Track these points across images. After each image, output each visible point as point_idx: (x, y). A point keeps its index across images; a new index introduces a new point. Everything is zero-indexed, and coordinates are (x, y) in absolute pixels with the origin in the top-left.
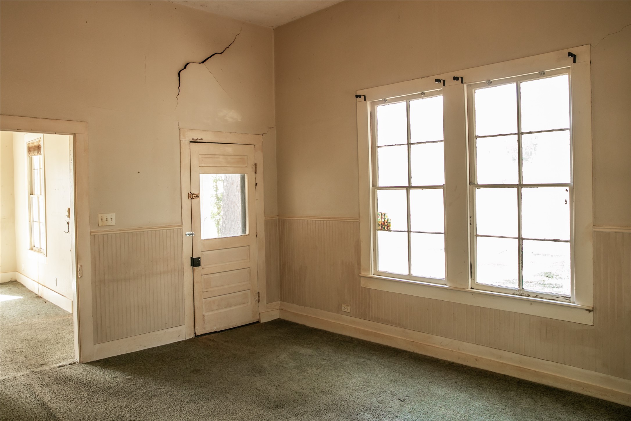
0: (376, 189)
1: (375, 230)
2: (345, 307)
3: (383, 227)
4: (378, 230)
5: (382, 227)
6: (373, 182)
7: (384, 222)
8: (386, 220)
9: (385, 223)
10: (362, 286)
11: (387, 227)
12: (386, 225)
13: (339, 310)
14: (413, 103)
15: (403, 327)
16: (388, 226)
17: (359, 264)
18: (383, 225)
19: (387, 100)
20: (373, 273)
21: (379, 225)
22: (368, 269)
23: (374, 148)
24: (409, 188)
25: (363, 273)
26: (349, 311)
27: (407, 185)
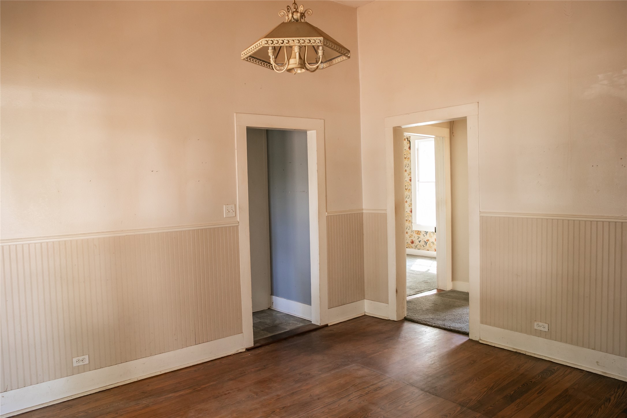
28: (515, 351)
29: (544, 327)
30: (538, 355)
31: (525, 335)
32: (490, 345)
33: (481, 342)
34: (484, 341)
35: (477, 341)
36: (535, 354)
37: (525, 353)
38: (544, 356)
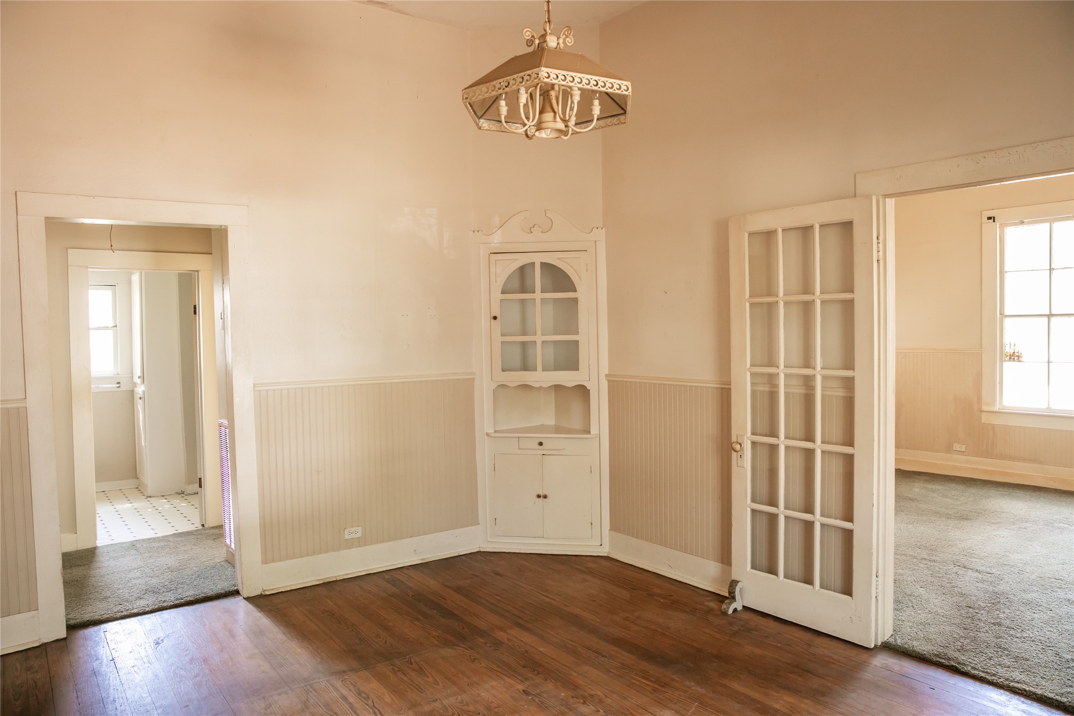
0: (1004, 318)
1: (1002, 361)
2: (959, 446)
3: (1012, 358)
4: (1005, 361)
5: (1010, 358)
6: (1000, 311)
7: (1014, 353)
8: (1016, 351)
9: (1016, 354)
10: (983, 421)
11: (1017, 358)
12: (1017, 356)
13: (949, 449)
14: (1057, 225)
15: (1041, 463)
16: (1019, 357)
17: (979, 398)
18: (1013, 356)
19: (1024, 223)
20: (998, 408)
21: (1007, 356)
22: (993, 403)
23: (1002, 272)
24: (1050, 316)
25: (985, 408)
26: (963, 450)
27: (1048, 313)
28: (321, 582)
29: (355, 532)
30: (351, 573)
31: (334, 553)
32: (283, 590)
33: (267, 593)
34: (272, 589)
35: (258, 595)
36: (347, 574)
37: (335, 580)
38: (359, 572)
